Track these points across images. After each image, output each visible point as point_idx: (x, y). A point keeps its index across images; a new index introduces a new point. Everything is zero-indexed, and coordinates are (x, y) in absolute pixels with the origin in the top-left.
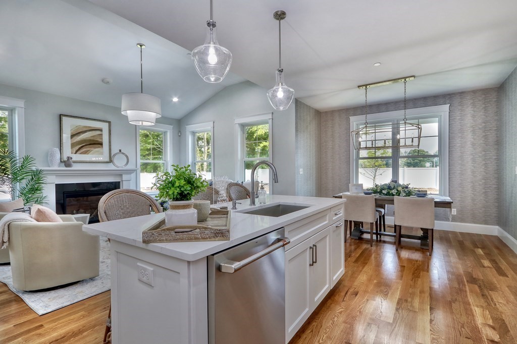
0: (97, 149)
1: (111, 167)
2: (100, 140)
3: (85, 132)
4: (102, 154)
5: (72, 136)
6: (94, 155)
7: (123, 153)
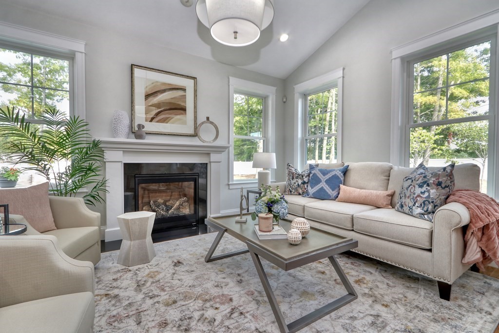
0: (178, 117)
1: (195, 142)
2: (182, 104)
3: (164, 91)
4: (184, 123)
5: (148, 96)
6: (175, 125)
7: (212, 123)
